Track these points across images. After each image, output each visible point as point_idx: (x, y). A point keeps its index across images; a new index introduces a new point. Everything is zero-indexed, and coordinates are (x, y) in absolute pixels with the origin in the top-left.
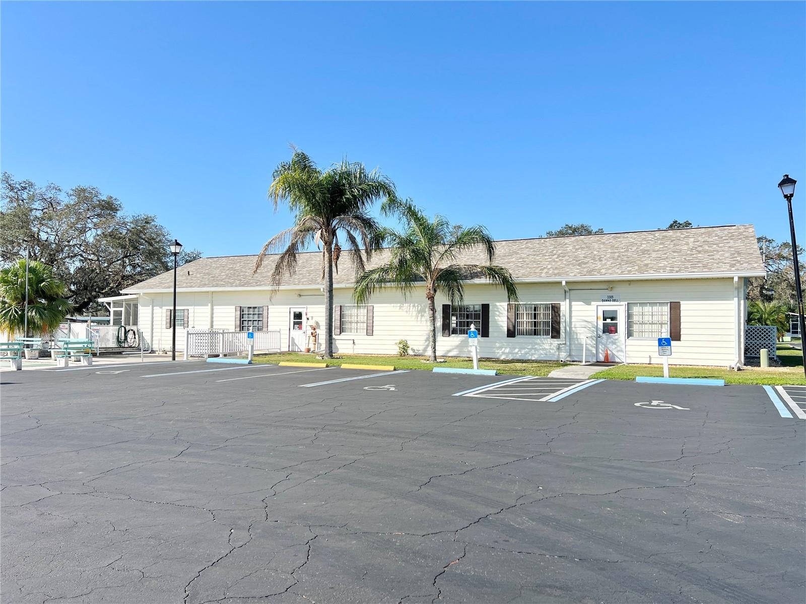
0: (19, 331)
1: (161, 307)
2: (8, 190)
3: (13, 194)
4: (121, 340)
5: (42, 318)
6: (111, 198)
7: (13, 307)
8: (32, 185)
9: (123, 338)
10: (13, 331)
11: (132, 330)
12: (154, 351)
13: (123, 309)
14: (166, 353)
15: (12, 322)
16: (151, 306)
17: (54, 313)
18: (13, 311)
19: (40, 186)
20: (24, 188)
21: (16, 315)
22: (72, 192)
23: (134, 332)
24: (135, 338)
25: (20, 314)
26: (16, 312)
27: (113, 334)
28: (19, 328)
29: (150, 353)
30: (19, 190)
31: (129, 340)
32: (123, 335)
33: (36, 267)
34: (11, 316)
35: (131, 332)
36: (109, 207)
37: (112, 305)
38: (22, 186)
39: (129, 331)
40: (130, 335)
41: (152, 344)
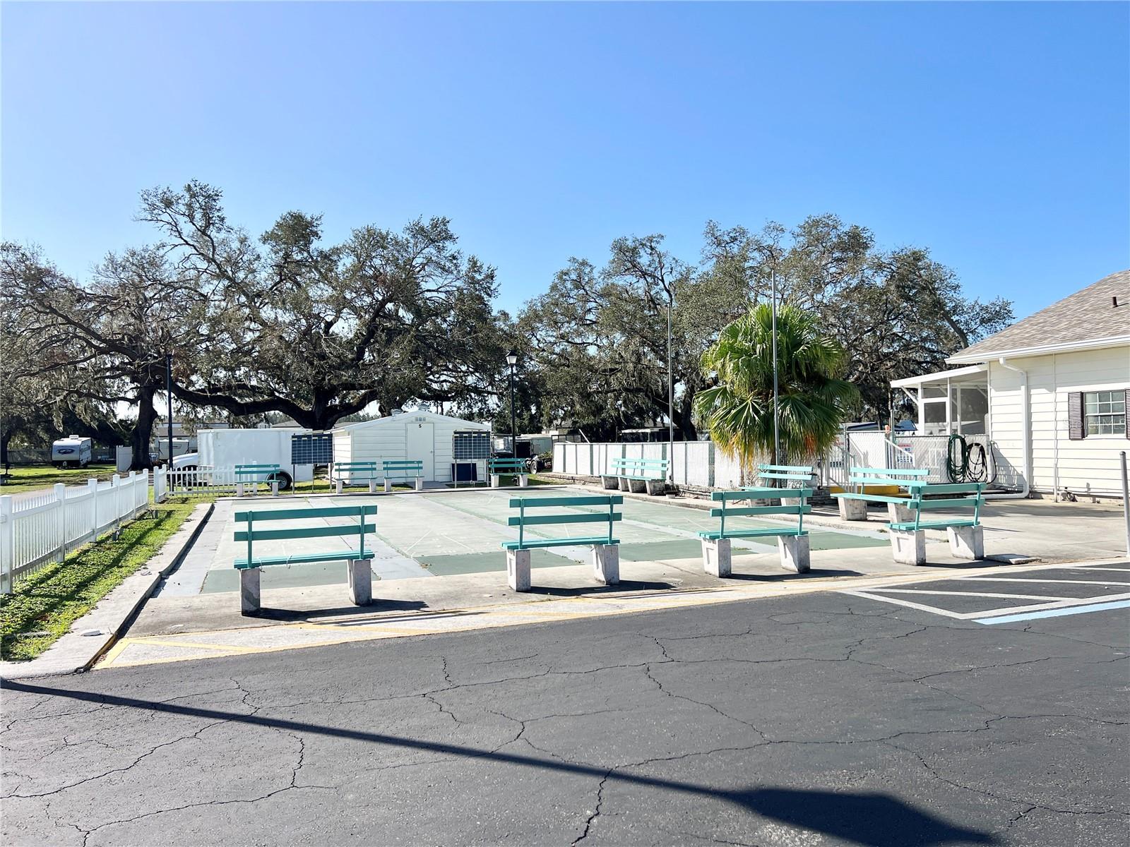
0: (762, 450)
1: (1052, 389)
2: (715, 246)
3: (719, 250)
4: (956, 466)
5: (803, 422)
6: (857, 228)
7: (749, 401)
8: (744, 232)
9: (959, 463)
10: (750, 453)
11: (977, 445)
12: (1036, 492)
13: (947, 400)
14: (1074, 500)
15: (748, 431)
16: (1023, 388)
17: (825, 412)
18: (751, 410)
19: (755, 231)
20: (734, 239)
21: (757, 418)
22: (798, 231)
23: (982, 449)
24: (984, 464)
25: (764, 415)
26: (756, 412)
27: (938, 454)
28: (762, 447)
29: (1027, 498)
30: (727, 243)
31: (971, 466)
32: (959, 456)
33: (787, 317)
34: (746, 418)
35: (975, 450)
36: (855, 244)
37: (920, 391)
38: (731, 237)
39: (971, 446)
40: (974, 455)
41: (1031, 477)
